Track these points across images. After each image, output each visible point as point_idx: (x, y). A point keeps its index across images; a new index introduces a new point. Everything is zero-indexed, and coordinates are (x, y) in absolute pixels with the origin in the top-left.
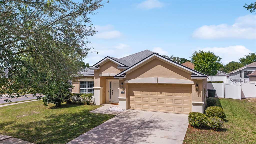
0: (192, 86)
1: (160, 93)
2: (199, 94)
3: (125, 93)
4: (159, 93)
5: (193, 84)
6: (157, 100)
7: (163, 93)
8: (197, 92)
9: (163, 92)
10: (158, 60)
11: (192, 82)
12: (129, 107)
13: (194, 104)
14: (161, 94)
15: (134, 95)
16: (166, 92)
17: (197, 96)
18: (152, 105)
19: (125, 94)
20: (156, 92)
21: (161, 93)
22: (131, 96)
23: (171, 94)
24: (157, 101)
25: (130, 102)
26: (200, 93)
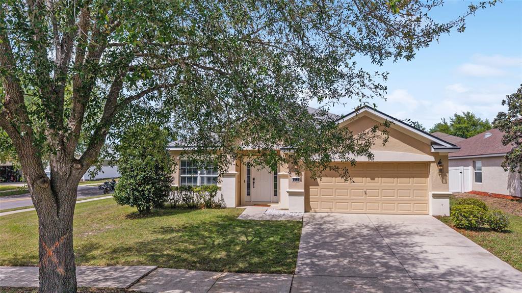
0: (432, 164)
1: (371, 179)
2: (443, 179)
3: (301, 181)
4: (368, 179)
5: (433, 162)
6: (364, 193)
7: (376, 179)
8: (439, 175)
9: (376, 177)
10: (369, 118)
11: (432, 159)
12: (307, 209)
13: (435, 196)
14: (373, 181)
15: (318, 185)
16: (382, 177)
17: (441, 181)
18: (354, 201)
19: (302, 183)
20: (363, 177)
21: (373, 179)
22: (310, 187)
23: (391, 180)
24: (366, 194)
25: (309, 199)
26: (445, 177)
